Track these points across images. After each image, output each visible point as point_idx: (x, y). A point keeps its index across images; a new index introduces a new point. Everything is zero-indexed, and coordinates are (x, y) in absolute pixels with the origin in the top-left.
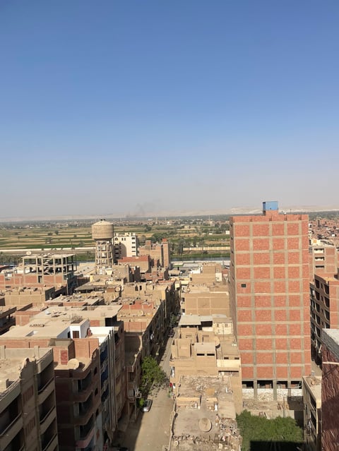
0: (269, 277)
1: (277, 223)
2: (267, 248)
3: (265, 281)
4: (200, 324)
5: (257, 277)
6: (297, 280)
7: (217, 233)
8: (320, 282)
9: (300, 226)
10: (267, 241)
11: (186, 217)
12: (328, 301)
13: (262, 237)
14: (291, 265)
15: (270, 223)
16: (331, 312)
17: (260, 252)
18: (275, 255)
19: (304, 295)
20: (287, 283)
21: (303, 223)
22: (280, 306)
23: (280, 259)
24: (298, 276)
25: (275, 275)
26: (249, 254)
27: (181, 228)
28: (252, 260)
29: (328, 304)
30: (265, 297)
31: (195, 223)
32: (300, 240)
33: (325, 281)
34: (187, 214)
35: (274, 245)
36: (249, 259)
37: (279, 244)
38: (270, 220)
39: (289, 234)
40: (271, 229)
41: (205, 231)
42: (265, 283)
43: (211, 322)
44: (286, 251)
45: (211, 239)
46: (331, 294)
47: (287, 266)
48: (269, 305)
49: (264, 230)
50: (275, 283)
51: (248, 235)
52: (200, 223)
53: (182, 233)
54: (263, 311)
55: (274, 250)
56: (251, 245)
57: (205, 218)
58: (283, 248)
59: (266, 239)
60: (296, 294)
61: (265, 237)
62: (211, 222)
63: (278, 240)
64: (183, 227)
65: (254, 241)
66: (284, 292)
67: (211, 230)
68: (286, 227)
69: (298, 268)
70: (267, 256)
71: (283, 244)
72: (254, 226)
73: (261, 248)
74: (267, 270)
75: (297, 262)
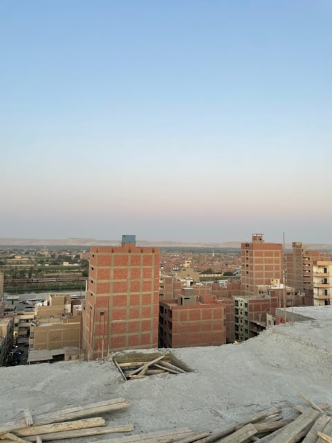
0: (126, 304)
1: (135, 254)
2: (126, 277)
3: (122, 308)
4: (52, 358)
5: (115, 305)
6: (149, 306)
7: (55, 264)
8: (165, 308)
9: (153, 257)
10: (126, 271)
11: (16, 246)
12: (171, 324)
13: (122, 267)
14: (144, 293)
15: (130, 254)
16: (173, 334)
17: (119, 281)
18: (132, 283)
19: (154, 319)
20: (141, 310)
21: (155, 255)
22: (134, 332)
23: (135, 287)
24: (150, 302)
25: (131, 302)
26: (109, 283)
27: (11, 258)
28: (111, 289)
29: (171, 328)
30: (121, 324)
31: (27, 253)
32: (153, 270)
33: (169, 307)
34: (17, 243)
35: (132, 274)
36: (109, 287)
37: (135, 274)
38: (130, 252)
39: (144, 265)
40: (129, 260)
41: (41, 262)
42: (121, 310)
43: (63, 355)
44: (142, 280)
45: (47, 270)
46: (174, 318)
47: (141, 293)
48: (123, 332)
49: (123, 261)
50: (131, 310)
51: (109, 265)
52: (34, 253)
53: (13, 264)
54: (118, 337)
55: (131, 279)
56: (112, 274)
57: (39, 248)
58: (139, 277)
59: (125, 269)
60: (148, 319)
61: (124, 267)
62: (46, 253)
63: (135, 270)
64: (13, 257)
65: (115, 271)
66: (137, 318)
67: (47, 261)
68: (142, 258)
69: (150, 295)
70: (125, 284)
71: (139, 273)
72: (115, 257)
73: (120, 277)
74: (124, 297)
75: (150, 290)
